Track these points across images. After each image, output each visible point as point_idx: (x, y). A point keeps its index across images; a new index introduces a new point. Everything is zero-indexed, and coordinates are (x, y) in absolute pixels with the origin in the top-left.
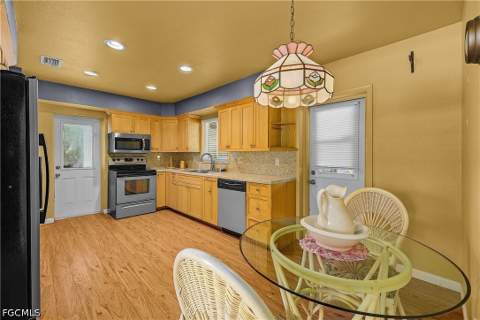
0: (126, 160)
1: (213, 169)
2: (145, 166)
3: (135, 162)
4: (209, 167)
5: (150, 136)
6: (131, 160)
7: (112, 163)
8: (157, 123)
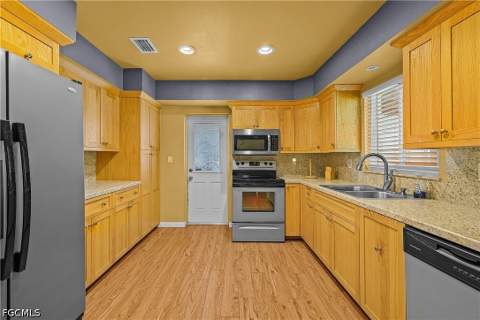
0: (251, 164)
1: (391, 188)
2: (274, 172)
3: (262, 167)
4: (380, 182)
5: (278, 130)
6: (257, 164)
7: (236, 167)
8: (289, 113)
